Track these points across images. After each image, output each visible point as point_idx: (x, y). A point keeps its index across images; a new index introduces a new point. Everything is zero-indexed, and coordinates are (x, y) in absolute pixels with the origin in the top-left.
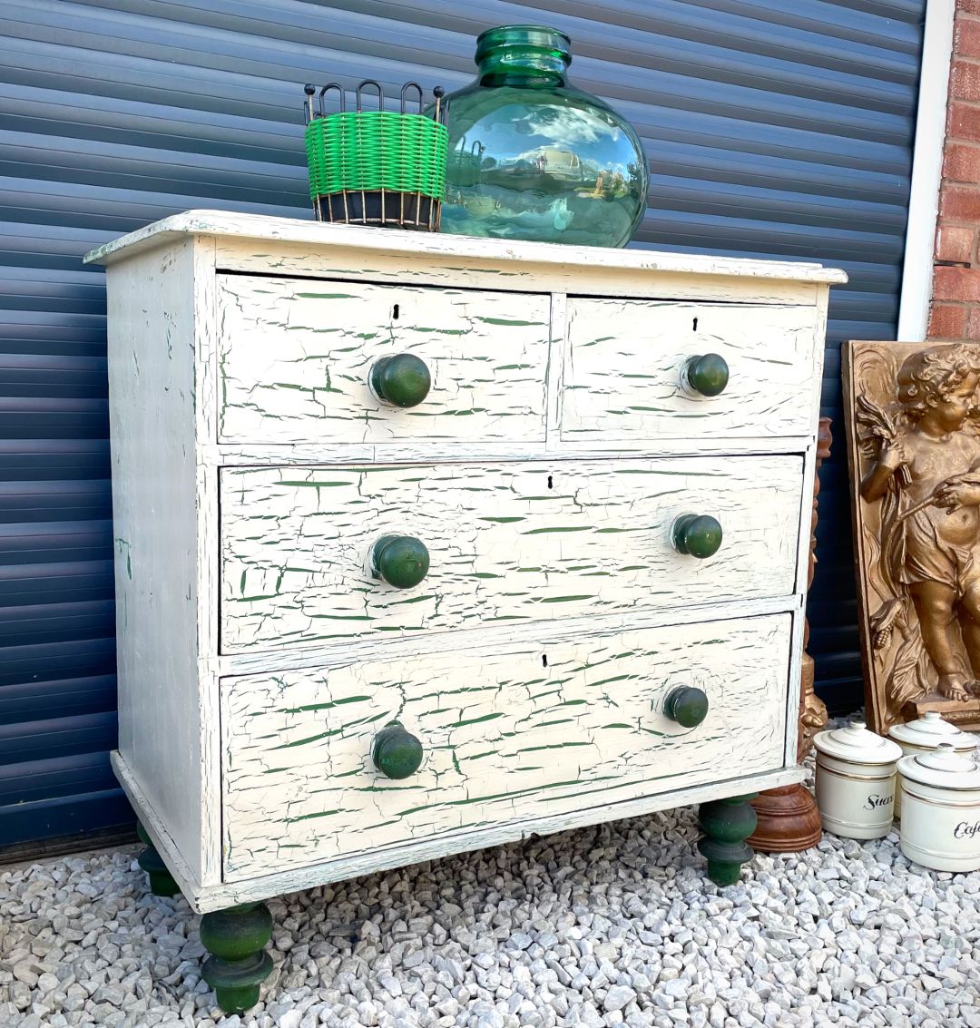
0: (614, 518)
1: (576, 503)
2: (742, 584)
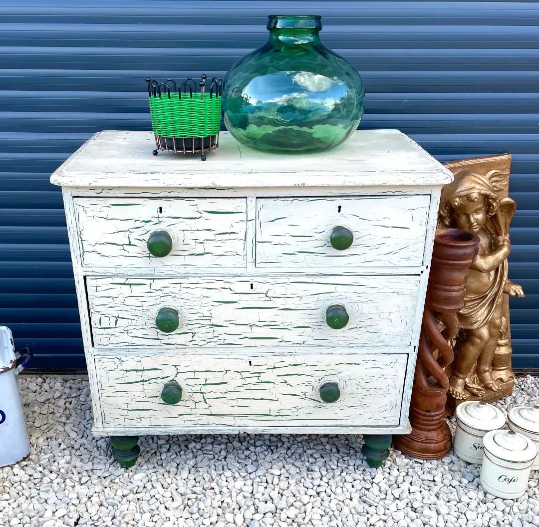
0: (289, 304)
1: (267, 296)
2: (373, 339)
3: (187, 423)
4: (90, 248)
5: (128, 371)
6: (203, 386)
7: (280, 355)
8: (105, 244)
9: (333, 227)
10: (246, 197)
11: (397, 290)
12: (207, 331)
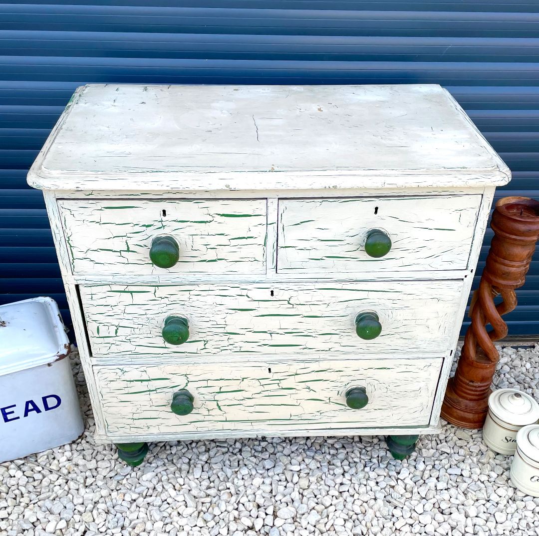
0: (315, 311)
1: (289, 303)
2: (406, 345)
3: (199, 429)
4: (82, 255)
5: (133, 381)
6: (216, 394)
7: (303, 361)
8: (98, 250)
9: (367, 230)
10: (267, 199)
11: (438, 297)
12: (221, 338)
